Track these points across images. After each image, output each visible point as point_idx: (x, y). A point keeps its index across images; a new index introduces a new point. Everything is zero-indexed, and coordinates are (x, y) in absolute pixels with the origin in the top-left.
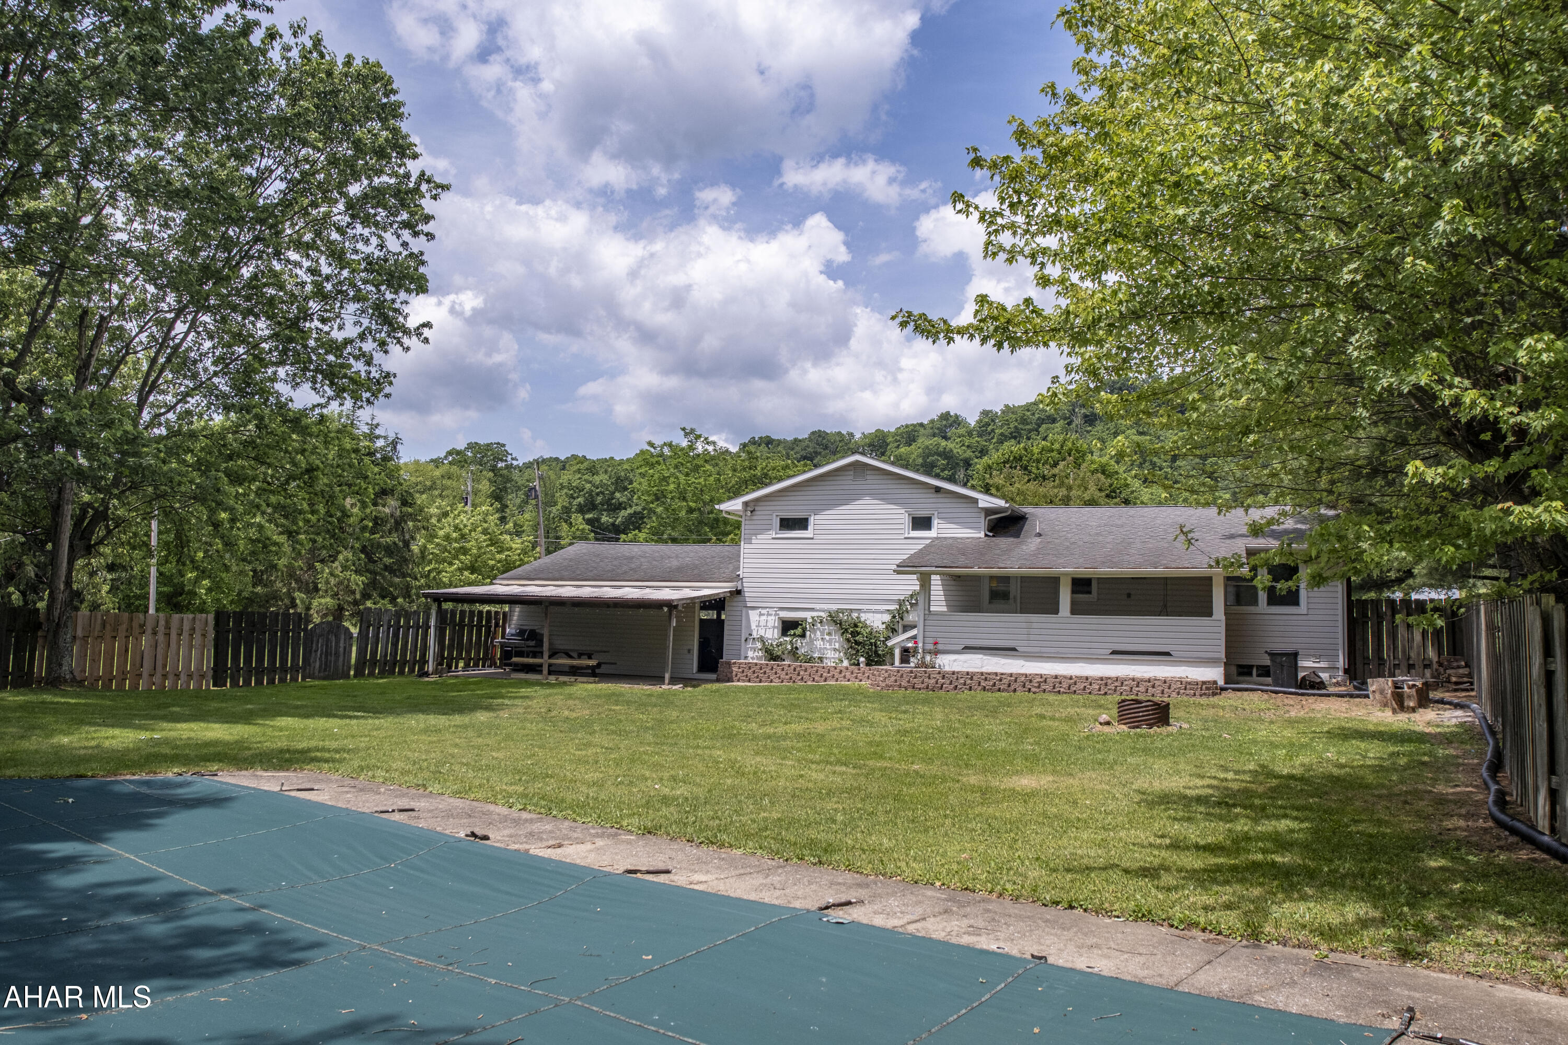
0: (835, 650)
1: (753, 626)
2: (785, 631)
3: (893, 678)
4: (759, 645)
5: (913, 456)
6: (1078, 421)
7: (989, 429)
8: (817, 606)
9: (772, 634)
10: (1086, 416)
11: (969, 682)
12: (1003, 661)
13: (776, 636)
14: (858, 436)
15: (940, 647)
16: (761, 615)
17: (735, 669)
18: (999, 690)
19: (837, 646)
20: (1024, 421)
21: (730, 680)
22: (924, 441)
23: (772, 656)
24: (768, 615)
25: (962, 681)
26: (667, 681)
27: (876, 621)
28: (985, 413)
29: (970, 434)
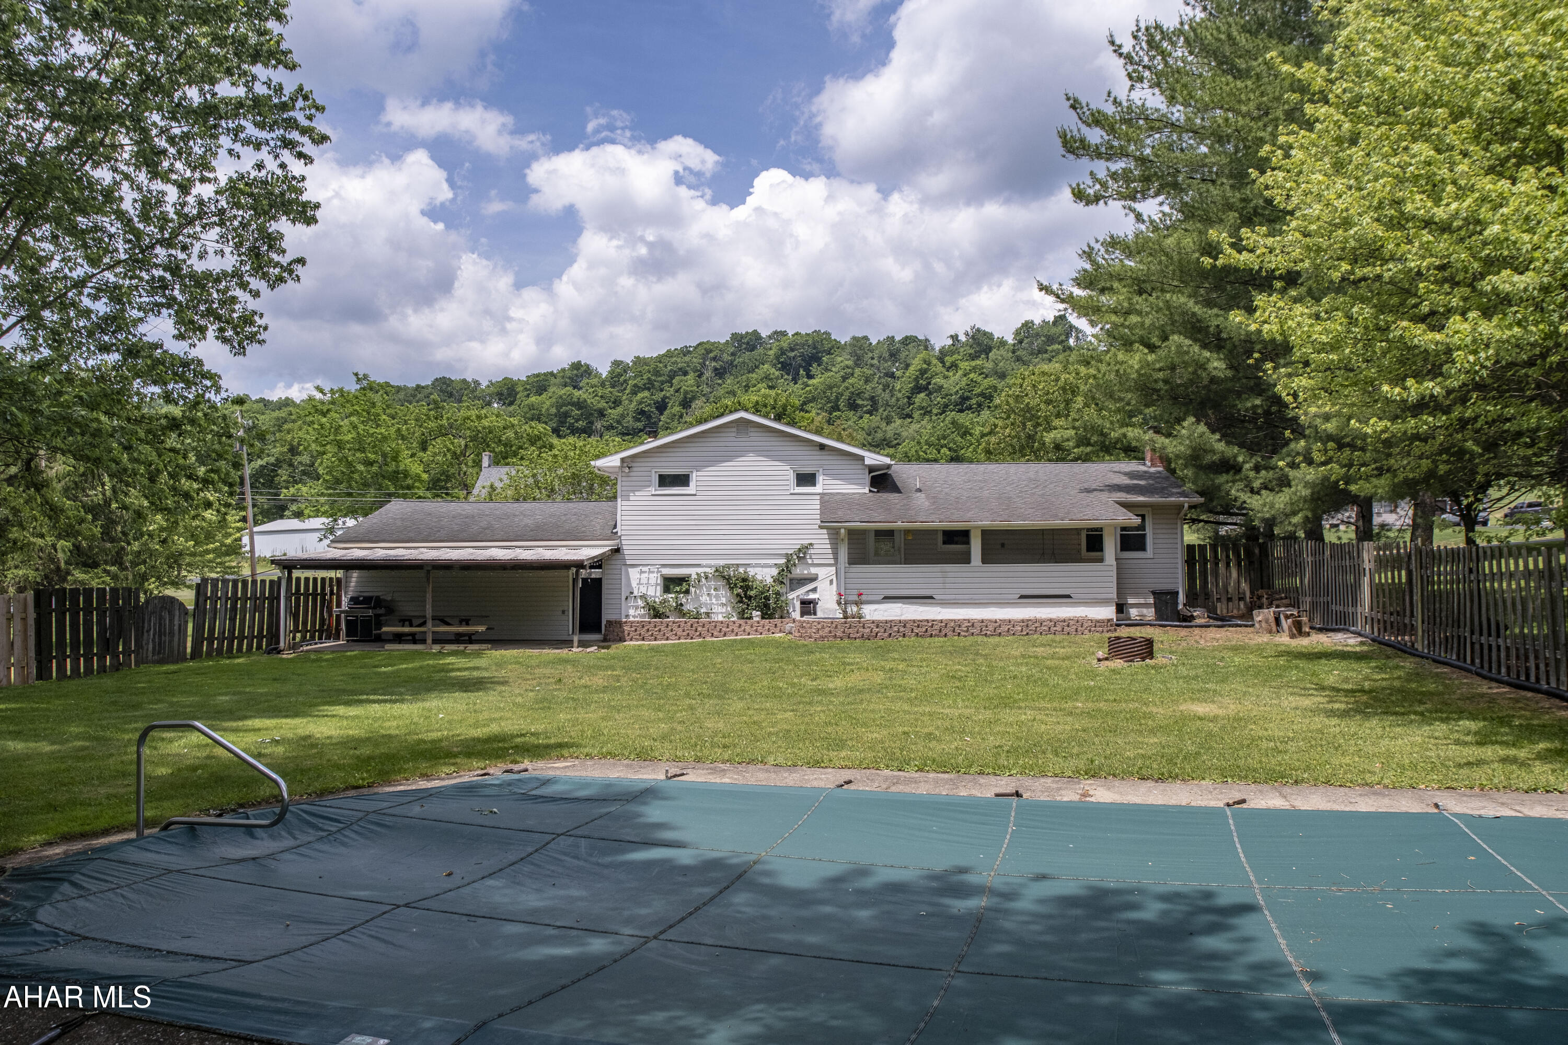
0: (723, 605)
1: (634, 584)
2: (667, 590)
3: (827, 630)
4: (640, 603)
5: (545, 406)
6: (708, 374)
7: (622, 379)
8: (704, 562)
9: (655, 592)
10: (716, 369)
11: (902, 629)
12: (921, 609)
13: (658, 594)
14: (484, 384)
15: (864, 598)
16: (642, 572)
17: (626, 628)
18: (931, 636)
19: (724, 600)
20: (657, 373)
21: (622, 640)
22: (557, 391)
23: (656, 613)
24: (650, 572)
25: (896, 629)
26: (576, 644)
27: (764, 574)
28: (616, 363)
29: (603, 384)
